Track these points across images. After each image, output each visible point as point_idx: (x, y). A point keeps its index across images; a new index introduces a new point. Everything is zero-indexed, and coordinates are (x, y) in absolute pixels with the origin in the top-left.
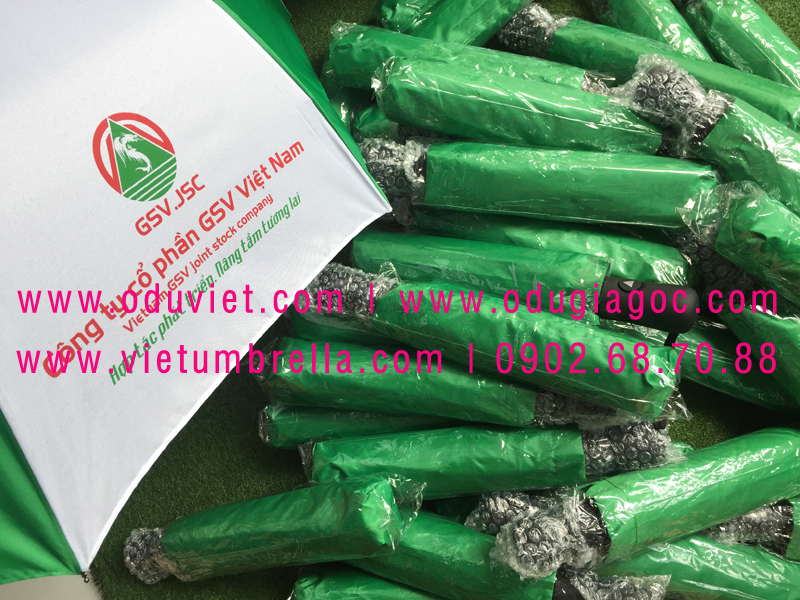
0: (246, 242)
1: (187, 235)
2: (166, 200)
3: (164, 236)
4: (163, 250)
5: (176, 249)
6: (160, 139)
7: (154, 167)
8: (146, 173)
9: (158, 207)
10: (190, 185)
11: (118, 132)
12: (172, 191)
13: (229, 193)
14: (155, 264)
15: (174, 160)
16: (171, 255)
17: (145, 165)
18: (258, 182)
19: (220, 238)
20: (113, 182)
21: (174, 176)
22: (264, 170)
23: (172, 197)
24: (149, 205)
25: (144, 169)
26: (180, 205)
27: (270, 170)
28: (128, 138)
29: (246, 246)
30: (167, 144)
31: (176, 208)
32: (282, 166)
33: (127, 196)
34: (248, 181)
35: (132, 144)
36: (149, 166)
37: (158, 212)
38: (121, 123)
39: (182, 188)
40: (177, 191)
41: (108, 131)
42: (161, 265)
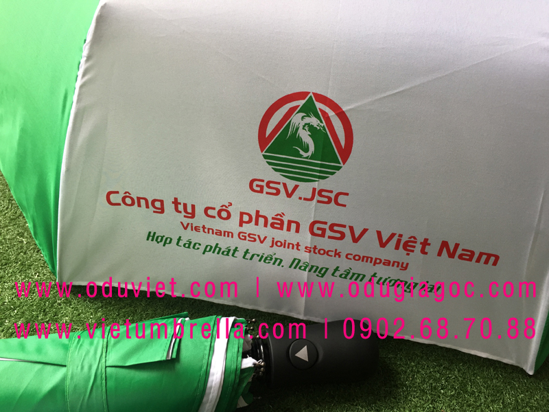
0: (341, 271)
1: (290, 222)
2: (296, 187)
3: (270, 205)
4: (258, 212)
5: (270, 221)
6: (343, 143)
7: (312, 157)
8: (301, 156)
9: (285, 185)
10: (332, 196)
11: (309, 109)
12: (311, 185)
13: (365, 231)
14: (242, 214)
15: (339, 168)
16: (261, 220)
17: (306, 150)
18: (408, 246)
19: (319, 248)
20: (263, 140)
21: (324, 178)
22: (425, 243)
23: (305, 189)
24: (277, 177)
25: (302, 152)
26: (305, 199)
27: (433, 249)
28: (314, 121)
29: (337, 274)
30: (346, 153)
31: (300, 198)
32: (451, 255)
33: (265, 157)
34: (396, 238)
35: (311, 128)
36: (310, 154)
37: (281, 187)
38: (319, 105)
39: (321, 191)
40: (314, 190)
41: (301, 103)
42: (246, 218)
